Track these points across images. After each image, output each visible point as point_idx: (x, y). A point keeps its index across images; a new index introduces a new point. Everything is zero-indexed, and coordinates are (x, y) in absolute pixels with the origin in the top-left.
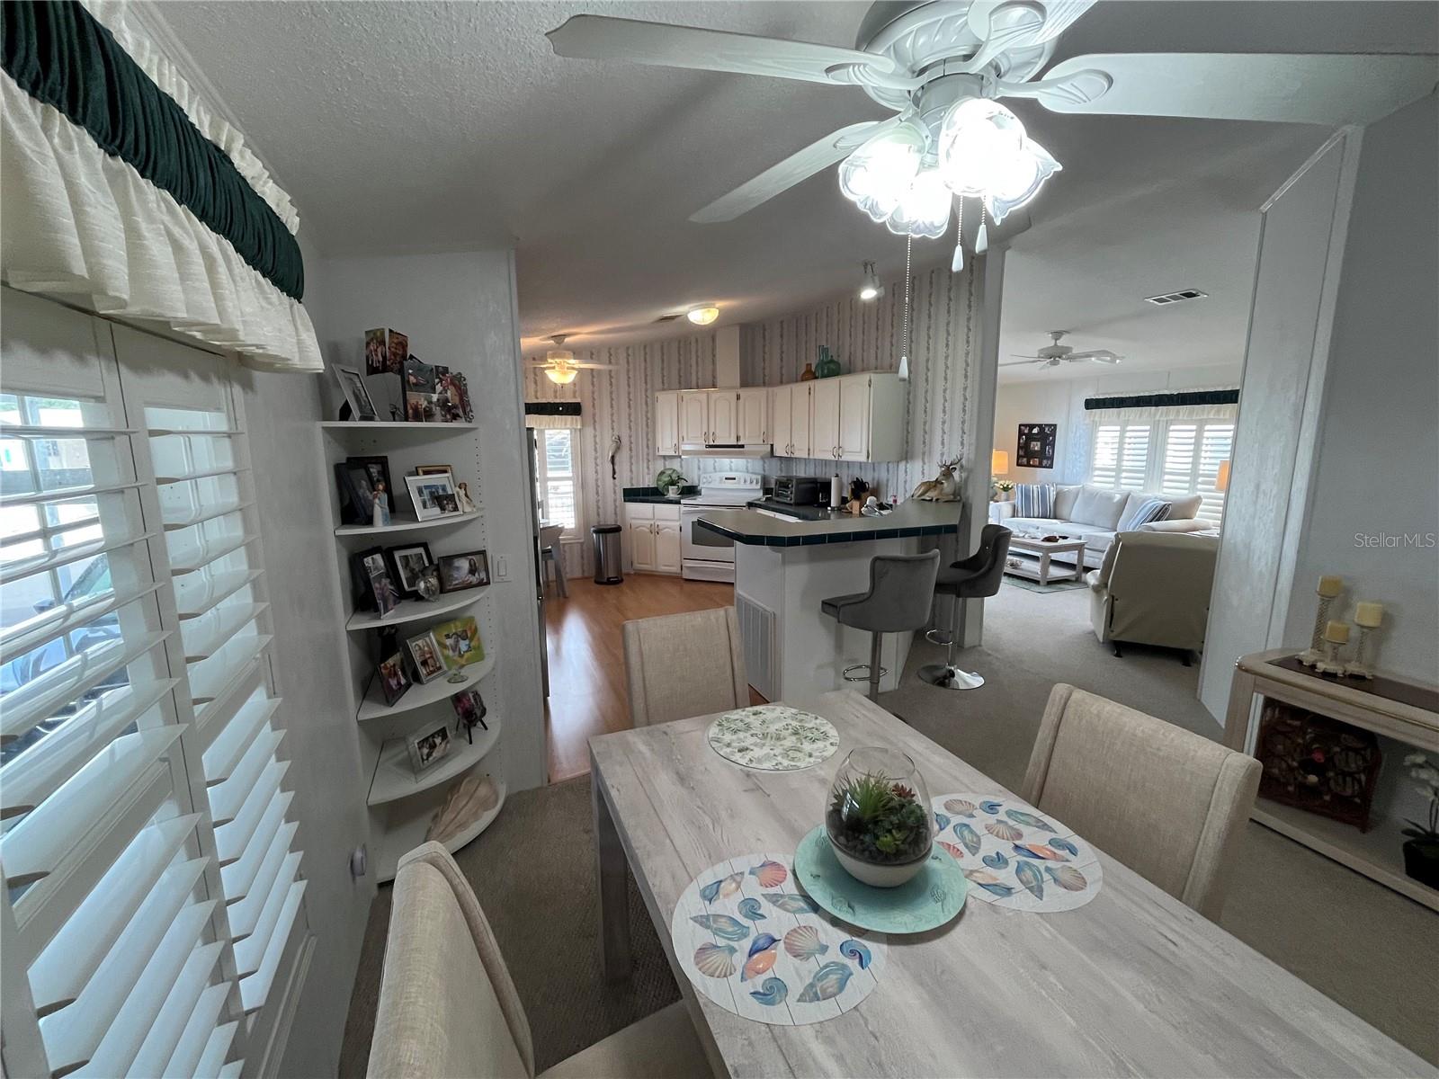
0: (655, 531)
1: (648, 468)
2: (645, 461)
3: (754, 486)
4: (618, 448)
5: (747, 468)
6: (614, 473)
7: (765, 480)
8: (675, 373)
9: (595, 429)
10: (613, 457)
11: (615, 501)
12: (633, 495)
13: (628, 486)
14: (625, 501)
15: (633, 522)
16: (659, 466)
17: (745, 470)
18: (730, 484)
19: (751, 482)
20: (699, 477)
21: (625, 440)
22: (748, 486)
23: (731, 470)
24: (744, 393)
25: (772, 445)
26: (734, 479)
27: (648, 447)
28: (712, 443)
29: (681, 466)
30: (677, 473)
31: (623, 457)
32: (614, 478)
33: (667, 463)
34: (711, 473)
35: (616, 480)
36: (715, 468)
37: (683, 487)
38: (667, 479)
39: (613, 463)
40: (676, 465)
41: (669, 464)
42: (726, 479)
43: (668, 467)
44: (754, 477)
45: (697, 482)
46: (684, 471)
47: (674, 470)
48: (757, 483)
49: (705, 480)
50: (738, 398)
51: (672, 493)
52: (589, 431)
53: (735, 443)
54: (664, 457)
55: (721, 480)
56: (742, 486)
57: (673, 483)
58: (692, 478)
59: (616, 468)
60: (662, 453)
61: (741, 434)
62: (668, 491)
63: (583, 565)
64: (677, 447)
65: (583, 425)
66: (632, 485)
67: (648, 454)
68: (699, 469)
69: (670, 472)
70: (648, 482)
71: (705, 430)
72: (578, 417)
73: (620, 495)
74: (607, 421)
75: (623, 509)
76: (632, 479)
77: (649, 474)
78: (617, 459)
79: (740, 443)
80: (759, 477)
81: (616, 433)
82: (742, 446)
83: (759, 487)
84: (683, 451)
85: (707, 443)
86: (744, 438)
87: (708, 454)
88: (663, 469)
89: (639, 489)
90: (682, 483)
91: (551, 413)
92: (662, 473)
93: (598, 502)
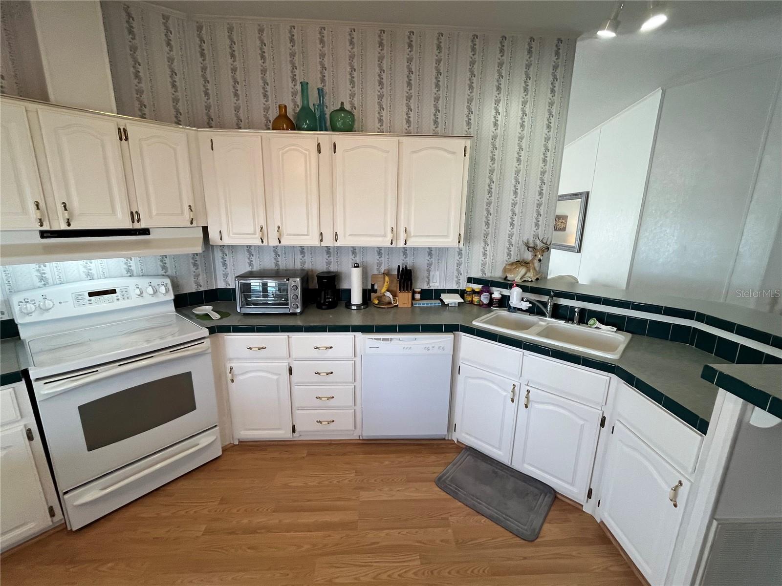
3: (162, 298)
5: (129, 271)
17: (124, 272)
19: (155, 292)
22: (148, 299)
23: (91, 276)
25: (205, 230)
26: (113, 291)
28: (61, 226)
42: (91, 294)
44: (156, 281)
48: (167, 291)
49: (28, 307)
53: (127, 225)
55: (78, 298)
56: (135, 301)
71: (33, 196)
79: (137, 226)
82: (146, 232)
83: (171, 295)
85: (46, 227)
86: (151, 216)
87: (49, 251)
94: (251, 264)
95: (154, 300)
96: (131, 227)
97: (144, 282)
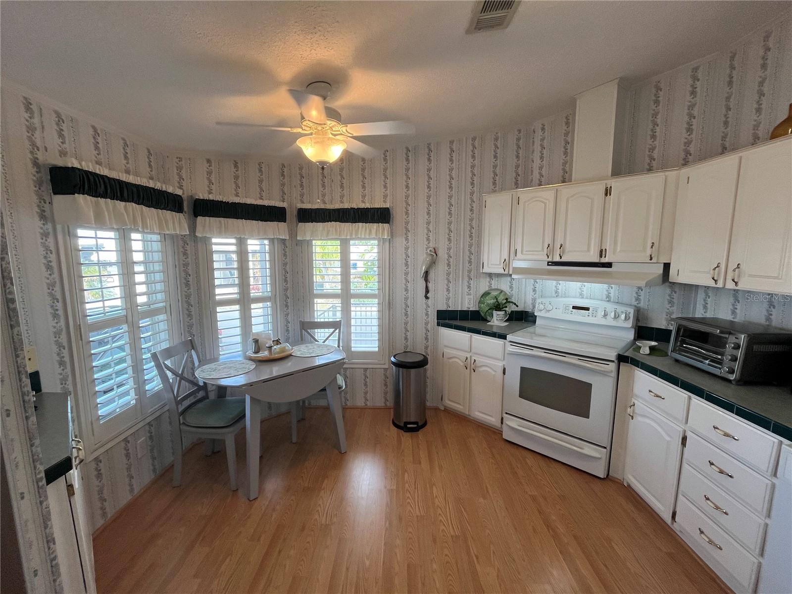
0: (471, 367)
1: (469, 287)
2: (466, 279)
3: (620, 323)
4: (433, 263)
5: (608, 296)
6: (427, 291)
7: (639, 315)
9: (407, 239)
10: (427, 273)
11: (427, 324)
12: (447, 318)
13: (444, 308)
14: (438, 324)
15: (446, 350)
16: (483, 286)
17: (604, 297)
18: (579, 316)
19: (616, 317)
20: (534, 300)
21: (443, 253)
22: (610, 321)
23: (581, 296)
24: (617, 184)
25: (667, 266)
26: (587, 309)
27: (470, 262)
28: (557, 259)
29: (511, 287)
30: (506, 294)
31: (438, 276)
32: (427, 298)
33: (493, 282)
34: (552, 297)
35: (430, 301)
36: (556, 292)
37: (512, 312)
38: (492, 301)
39: (426, 280)
40: (504, 285)
41: (495, 284)
42: (574, 308)
43: (493, 287)
44: (620, 309)
45: (531, 307)
46: (514, 293)
47: (502, 291)
48: (627, 318)
49: (542, 307)
50: (608, 192)
51: (497, 321)
52: (400, 242)
53: (595, 259)
54: (490, 275)
55: (566, 308)
56: (599, 320)
57: (498, 307)
58: (523, 302)
59: (430, 285)
60: (486, 270)
61: (608, 246)
63: (386, 393)
64: (507, 263)
65: (392, 234)
66: (448, 306)
67: (470, 271)
68: (534, 290)
69: (494, 293)
70: (468, 303)
71: (548, 240)
72: (386, 225)
73: (433, 318)
74: (422, 232)
75: (436, 334)
76: (448, 299)
77: (469, 294)
78: (431, 275)
79: (604, 260)
80: (631, 311)
81: (432, 245)
82: (609, 265)
83: (630, 324)
84: (514, 269)
85: (550, 259)
86: (614, 252)
87: (550, 273)
88: (487, 289)
89: (456, 311)
90: (511, 308)
91: (354, 221)
92: (486, 294)
93: (406, 324)
94: (734, 312)
95: (614, 323)
96: (598, 261)
97: (610, 307)
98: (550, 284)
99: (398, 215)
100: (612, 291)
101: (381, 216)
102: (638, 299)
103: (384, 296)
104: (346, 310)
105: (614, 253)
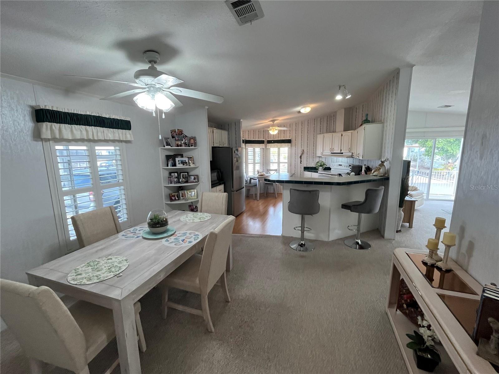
1: (313, 160)
2: (312, 158)
3: (348, 168)
4: (303, 154)
5: (347, 162)
6: (301, 161)
8: (325, 128)
9: (296, 147)
10: (301, 156)
11: (301, 171)
12: (307, 169)
13: (306, 166)
14: (304, 171)
18: (340, 167)
20: (331, 164)
21: (305, 151)
23: (342, 162)
24: (344, 133)
25: (352, 153)
26: (341, 165)
27: (313, 153)
28: (332, 152)
29: (325, 160)
31: (304, 157)
32: (301, 163)
34: (335, 163)
35: (302, 164)
36: (337, 161)
37: (326, 167)
38: (319, 164)
39: (301, 158)
41: (320, 159)
42: (339, 165)
43: (320, 160)
44: (349, 165)
45: (330, 166)
46: (326, 162)
47: (323, 161)
49: (333, 165)
50: (342, 135)
52: (294, 148)
53: (339, 152)
54: (319, 157)
55: (337, 166)
57: (321, 166)
58: (328, 164)
59: (302, 160)
60: (318, 155)
61: (341, 149)
62: (319, 168)
64: (322, 153)
65: (291, 146)
66: (307, 166)
67: (313, 156)
69: (321, 162)
70: (313, 165)
71: (331, 147)
72: (290, 144)
73: (303, 169)
74: (300, 145)
75: (303, 174)
76: (307, 164)
77: (313, 162)
79: (342, 152)
80: (351, 165)
81: (302, 149)
82: (342, 153)
84: (324, 155)
87: (332, 156)
88: (318, 161)
89: (309, 167)
90: (325, 166)
91: (281, 143)
92: (318, 162)
93: (295, 170)
98: (335, 158)
99: (293, 141)
100: (348, 160)
101: (289, 141)
102: (353, 162)
103: (289, 163)
104: (279, 166)
105: (343, 150)
